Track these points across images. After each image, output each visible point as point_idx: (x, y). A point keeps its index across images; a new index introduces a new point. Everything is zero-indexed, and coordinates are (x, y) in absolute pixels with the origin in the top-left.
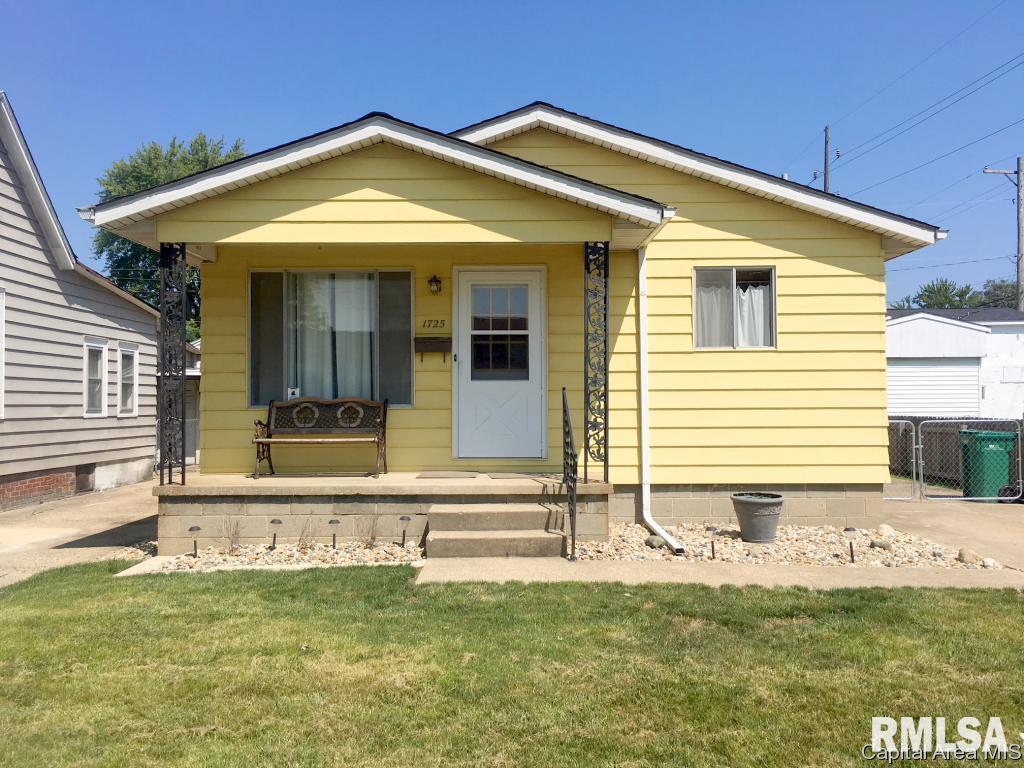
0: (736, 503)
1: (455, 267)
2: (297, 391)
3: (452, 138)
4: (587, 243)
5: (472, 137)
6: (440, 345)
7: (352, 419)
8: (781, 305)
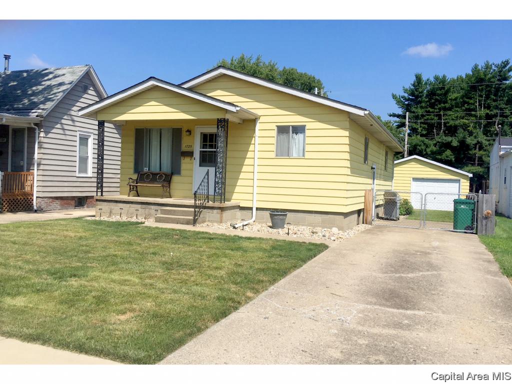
0: (270, 214)
1: (196, 126)
2: (147, 169)
3: (179, 86)
4: (218, 119)
5: (185, 86)
6: (190, 154)
7: (161, 179)
8: (308, 140)
